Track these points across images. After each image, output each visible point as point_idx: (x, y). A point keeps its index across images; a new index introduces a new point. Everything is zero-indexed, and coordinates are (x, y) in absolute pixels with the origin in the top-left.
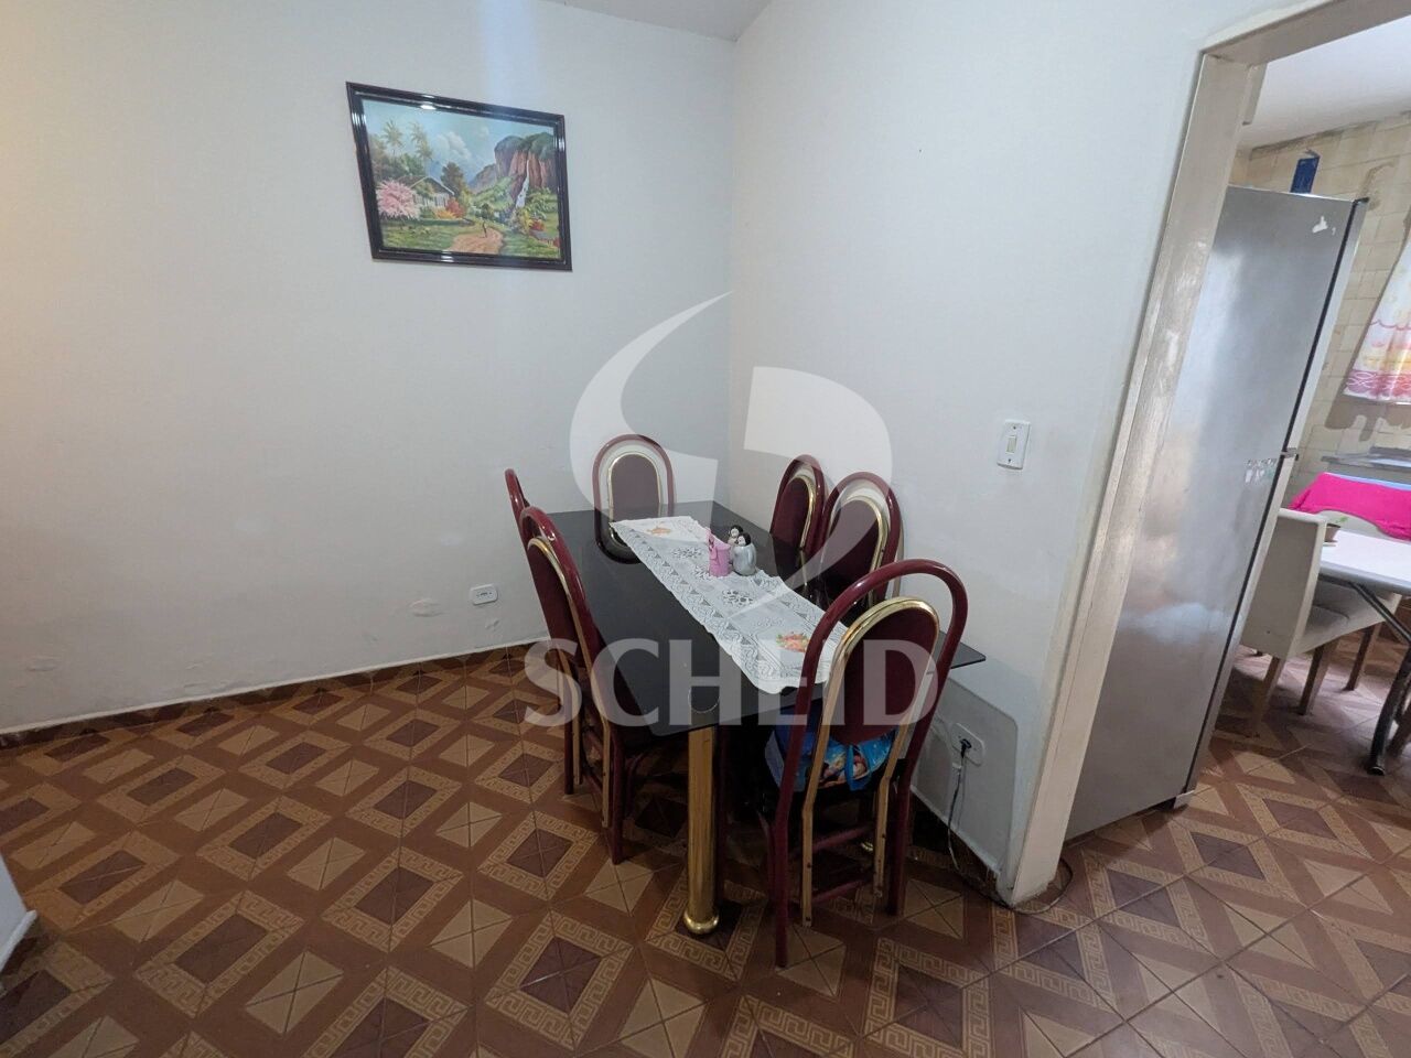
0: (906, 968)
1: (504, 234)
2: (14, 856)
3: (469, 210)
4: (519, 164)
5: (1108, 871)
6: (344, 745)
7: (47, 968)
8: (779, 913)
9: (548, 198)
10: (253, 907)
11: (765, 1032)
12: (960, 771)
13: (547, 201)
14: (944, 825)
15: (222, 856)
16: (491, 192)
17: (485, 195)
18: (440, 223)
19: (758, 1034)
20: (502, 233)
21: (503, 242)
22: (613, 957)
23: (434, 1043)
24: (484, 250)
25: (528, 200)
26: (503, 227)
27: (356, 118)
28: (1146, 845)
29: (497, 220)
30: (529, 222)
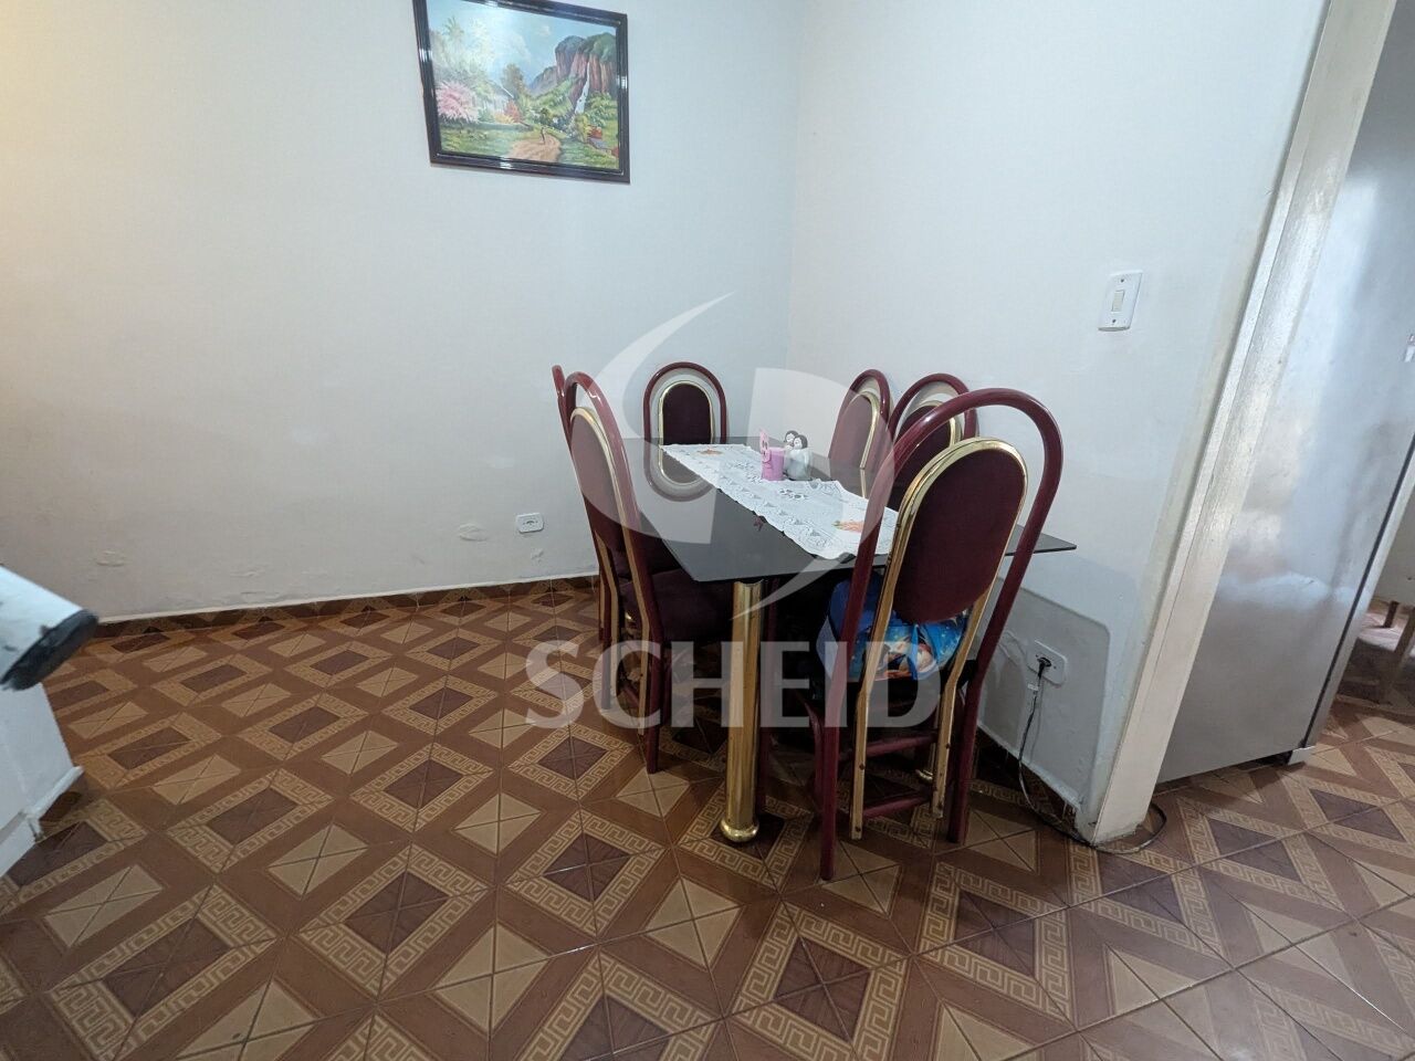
0: (968, 894)
1: (561, 141)
2: (72, 726)
3: (528, 115)
4: (578, 66)
5: (1209, 820)
6: (385, 655)
7: (88, 821)
8: (827, 829)
9: (609, 103)
10: (285, 783)
11: (805, 939)
12: (1035, 692)
13: (607, 107)
14: (1015, 758)
15: (261, 738)
16: (550, 96)
17: (544, 98)
18: (497, 128)
19: (798, 939)
20: (560, 140)
21: (560, 149)
22: (643, 856)
23: (450, 916)
24: (542, 157)
25: (588, 106)
26: (561, 134)
27: (423, 52)
28: (1255, 797)
29: (555, 126)
30: (588, 129)
